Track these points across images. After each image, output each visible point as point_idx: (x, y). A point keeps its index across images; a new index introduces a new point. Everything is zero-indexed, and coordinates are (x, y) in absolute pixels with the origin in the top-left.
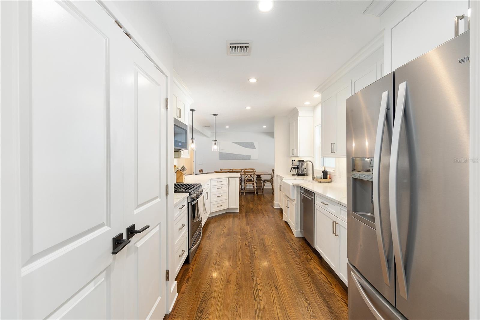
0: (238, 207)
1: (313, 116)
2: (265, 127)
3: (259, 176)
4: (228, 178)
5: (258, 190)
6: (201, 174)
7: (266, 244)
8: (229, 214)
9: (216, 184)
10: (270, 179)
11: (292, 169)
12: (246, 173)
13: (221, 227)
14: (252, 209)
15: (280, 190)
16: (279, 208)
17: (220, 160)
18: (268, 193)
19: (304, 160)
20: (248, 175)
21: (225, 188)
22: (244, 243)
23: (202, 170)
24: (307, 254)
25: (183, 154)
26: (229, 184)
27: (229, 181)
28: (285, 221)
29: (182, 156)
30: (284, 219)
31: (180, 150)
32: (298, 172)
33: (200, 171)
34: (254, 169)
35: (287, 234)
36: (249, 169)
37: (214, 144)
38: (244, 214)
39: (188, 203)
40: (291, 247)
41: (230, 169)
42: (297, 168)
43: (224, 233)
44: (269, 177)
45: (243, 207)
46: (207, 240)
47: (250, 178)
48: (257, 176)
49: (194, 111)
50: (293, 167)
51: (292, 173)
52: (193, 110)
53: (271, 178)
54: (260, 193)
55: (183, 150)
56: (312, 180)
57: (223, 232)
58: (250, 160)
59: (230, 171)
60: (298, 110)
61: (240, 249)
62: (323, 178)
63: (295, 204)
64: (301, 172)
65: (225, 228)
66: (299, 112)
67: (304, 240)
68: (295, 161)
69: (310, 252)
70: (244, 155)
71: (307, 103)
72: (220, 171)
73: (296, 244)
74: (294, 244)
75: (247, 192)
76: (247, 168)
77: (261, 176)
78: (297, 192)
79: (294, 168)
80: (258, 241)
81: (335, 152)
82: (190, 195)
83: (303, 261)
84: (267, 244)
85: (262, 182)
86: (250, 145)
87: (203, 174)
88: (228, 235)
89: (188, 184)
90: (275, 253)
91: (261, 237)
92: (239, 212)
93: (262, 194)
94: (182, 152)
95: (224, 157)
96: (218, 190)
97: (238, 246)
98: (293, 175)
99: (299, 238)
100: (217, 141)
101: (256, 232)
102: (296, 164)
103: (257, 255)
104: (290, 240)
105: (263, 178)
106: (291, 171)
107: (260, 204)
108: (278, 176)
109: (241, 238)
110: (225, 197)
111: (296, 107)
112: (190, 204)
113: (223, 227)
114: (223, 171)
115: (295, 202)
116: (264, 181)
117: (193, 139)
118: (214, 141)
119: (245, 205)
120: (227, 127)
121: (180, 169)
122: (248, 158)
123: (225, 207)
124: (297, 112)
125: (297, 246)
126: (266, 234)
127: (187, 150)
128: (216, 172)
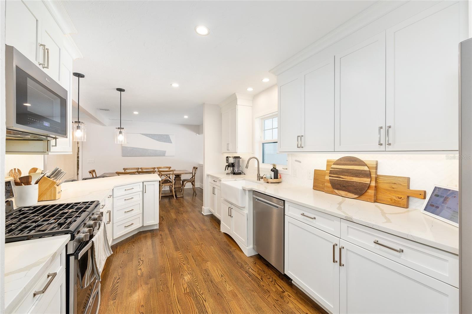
0: (157, 221)
1: (252, 106)
2: (186, 117)
3: (178, 176)
4: (143, 182)
5: (177, 193)
6: (93, 178)
7: (214, 280)
8: (144, 235)
9: (124, 193)
10: (191, 179)
11: (227, 167)
12: (163, 173)
13: (135, 262)
14: (176, 220)
15: (214, 194)
16: (210, 214)
17: (123, 156)
18: (188, 195)
19: (239, 157)
20: (163, 175)
21: (138, 198)
22: (181, 289)
23: (94, 171)
24: (273, 283)
25: (56, 146)
26: (144, 191)
27: (144, 187)
28: (226, 234)
29: (53, 149)
30: (223, 230)
31: (47, 136)
32: (233, 170)
33: (90, 172)
34: (170, 168)
35: (234, 254)
36: (164, 168)
37: (118, 133)
38: (167, 231)
39: (68, 257)
40: (250, 275)
41: (139, 169)
42: (232, 165)
43: (142, 275)
44: (189, 177)
45: (163, 219)
46: (112, 302)
47: (167, 179)
48: (175, 175)
49: (81, 77)
50: (227, 165)
51: (227, 171)
52: (79, 75)
53: (192, 177)
54: (180, 196)
55: (56, 138)
56: (257, 180)
57: (139, 272)
58: (165, 156)
59: (140, 172)
60: (237, 97)
61: (178, 306)
62: (274, 178)
63: (247, 213)
64: (237, 171)
65: (141, 262)
66: (238, 99)
67: (259, 258)
68: (230, 157)
69: (276, 279)
70: (156, 151)
71: (250, 89)
72: (123, 171)
73: (253, 269)
74: (250, 270)
75: (163, 195)
76: (162, 166)
77: (181, 176)
78: (249, 198)
79: (229, 166)
80: (201, 277)
81: (303, 147)
82: (73, 238)
83: (276, 300)
84: (217, 281)
85: (181, 182)
86: (165, 139)
87: (96, 177)
88: (150, 278)
89: (68, 205)
90: (235, 295)
91: (204, 269)
92: (158, 228)
93: (182, 197)
94: (53, 142)
95: (127, 152)
96: (127, 201)
97: (172, 299)
98: (228, 174)
99: (251, 257)
100: (123, 128)
101: (193, 260)
102: (231, 160)
103: (210, 310)
104: (243, 264)
105: (183, 177)
106: (225, 170)
107: (184, 212)
108: (208, 175)
109: (174, 279)
110: (138, 211)
111: (235, 93)
112: (72, 258)
113: (139, 262)
114: (128, 171)
115: (246, 211)
116: (183, 181)
117: (79, 122)
118: (118, 128)
119: (164, 216)
120: (136, 113)
121: (48, 174)
122: (162, 154)
123: (137, 225)
124: (236, 99)
125: (255, 272)
126: (208, 261)
127: (65, 139)
128: (118, 174)
